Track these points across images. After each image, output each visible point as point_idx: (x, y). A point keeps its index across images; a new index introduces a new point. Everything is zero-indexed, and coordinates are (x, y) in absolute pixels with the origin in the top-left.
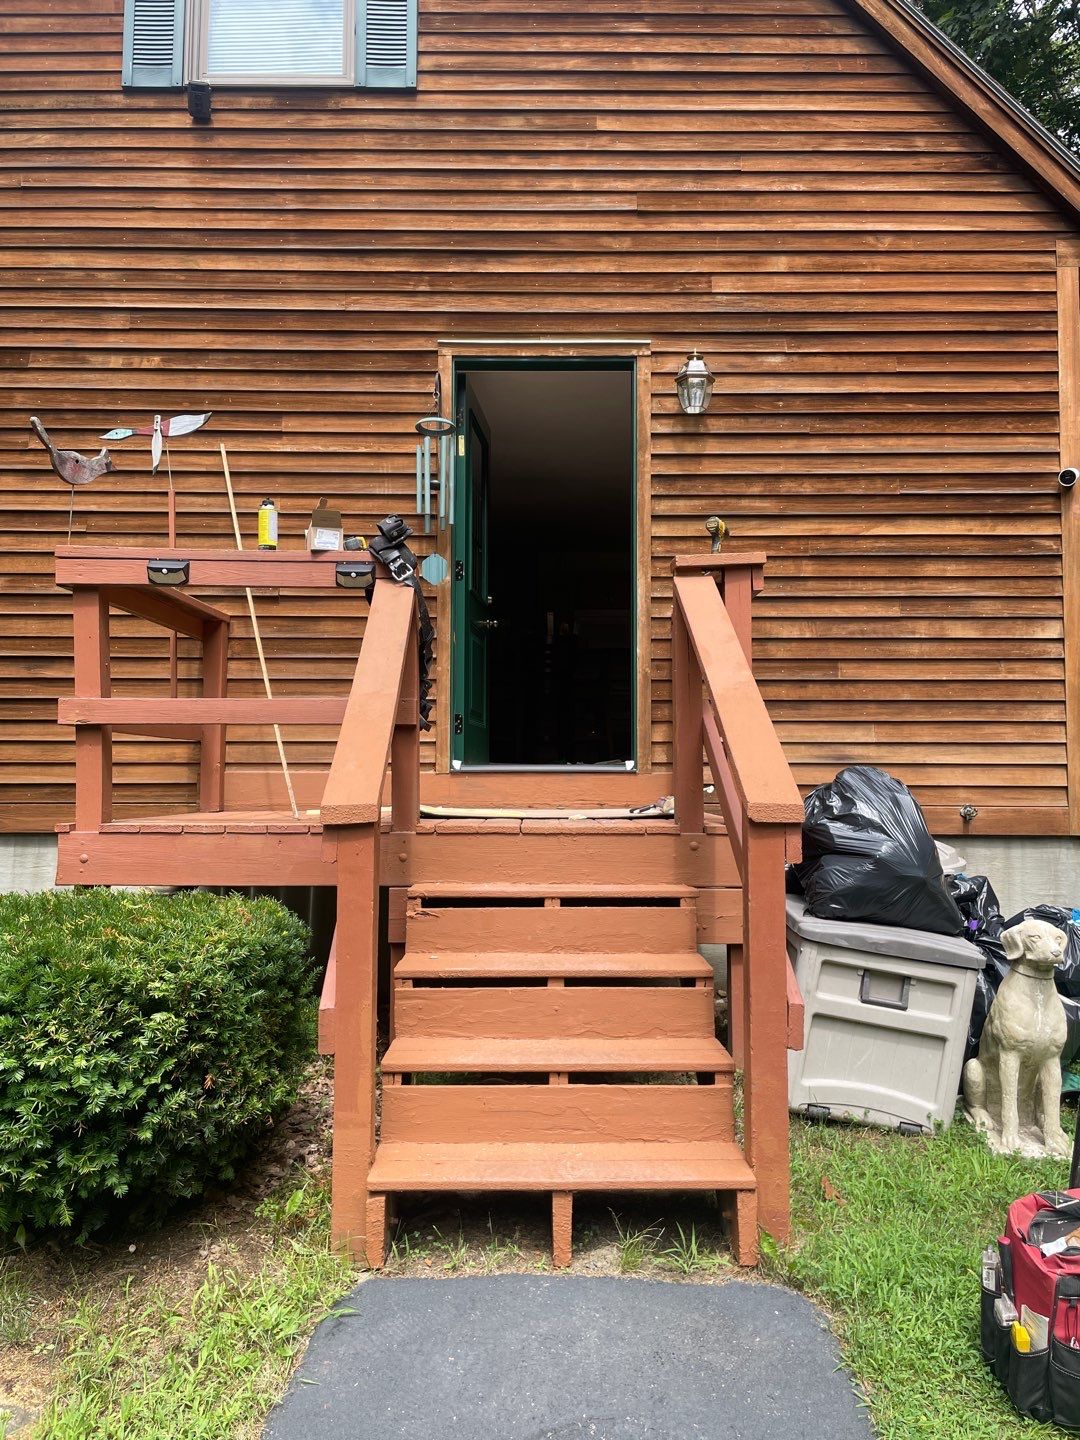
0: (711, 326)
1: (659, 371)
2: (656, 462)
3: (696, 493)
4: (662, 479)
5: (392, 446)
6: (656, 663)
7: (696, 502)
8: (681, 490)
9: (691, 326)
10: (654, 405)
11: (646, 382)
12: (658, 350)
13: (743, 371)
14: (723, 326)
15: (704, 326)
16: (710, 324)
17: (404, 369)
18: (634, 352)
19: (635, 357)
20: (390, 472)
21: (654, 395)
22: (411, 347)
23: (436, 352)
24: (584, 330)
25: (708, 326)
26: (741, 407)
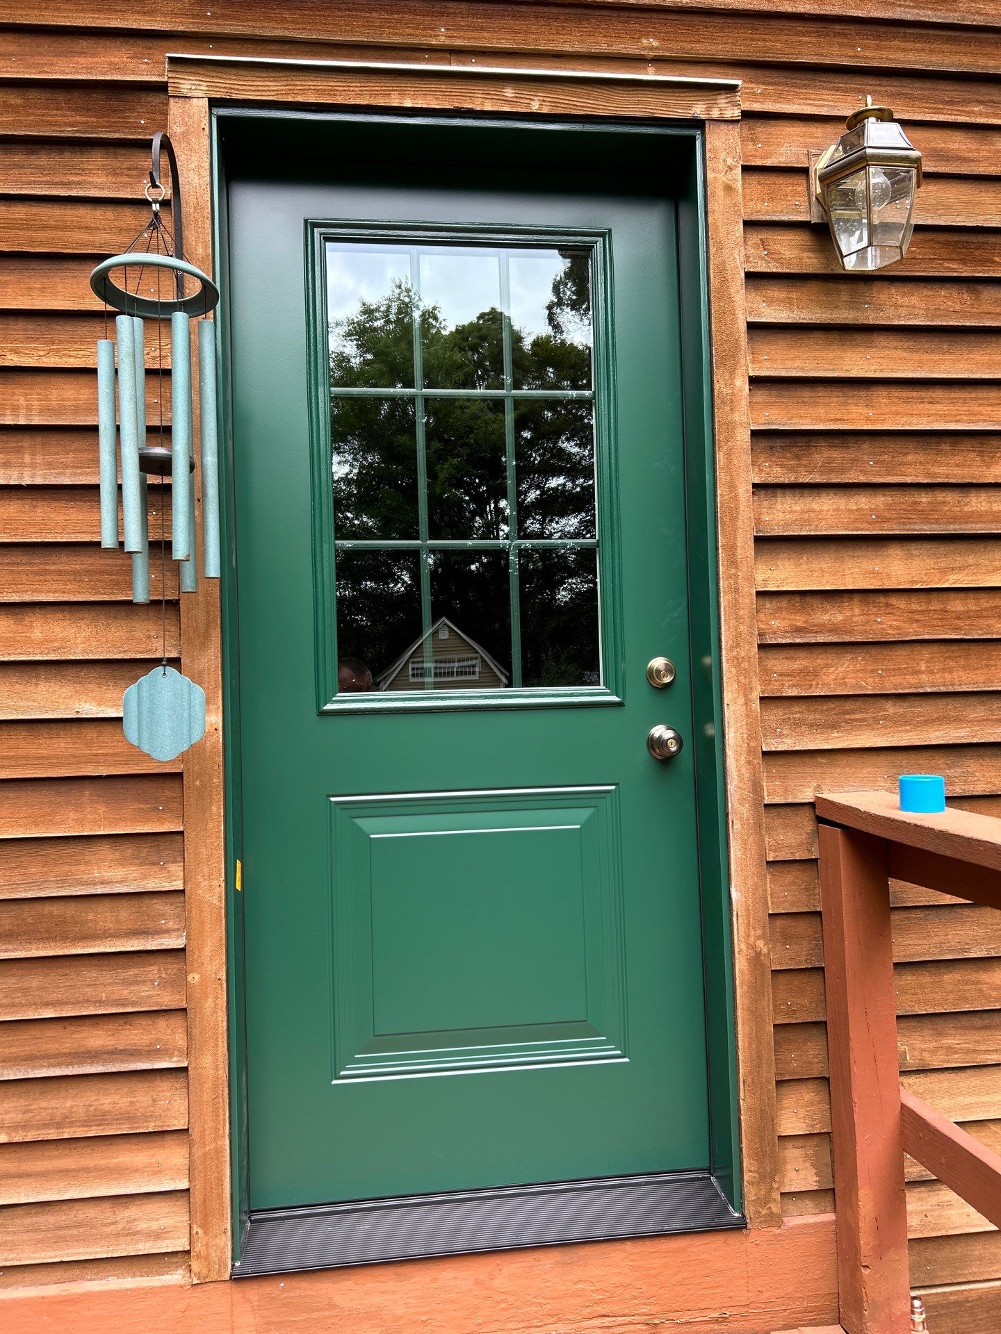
0: (885, 54)
1: (759, 163)
2: (761, 395)
3: (862, 479)
4: (778, 443)
5: (42, 348)
6: (779, 923)
7: (863, 501)
8: (827, 468)
9: (836, 49)
10: (752, 251)
11: (729, 189)
12: (757, 107)
13: (964, 169)
14: (911, 56)
15: (869, 53)
16: (878, 48)
17: (69, 132)
18: (698, 110)
19: (699, 124)
20: (36, 421)
21: (749, 224)
22: (89, 69)
23: (161, 88)
24: (567, 48)
25: (876, 54)
26: (963, 261)
